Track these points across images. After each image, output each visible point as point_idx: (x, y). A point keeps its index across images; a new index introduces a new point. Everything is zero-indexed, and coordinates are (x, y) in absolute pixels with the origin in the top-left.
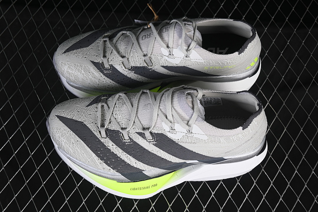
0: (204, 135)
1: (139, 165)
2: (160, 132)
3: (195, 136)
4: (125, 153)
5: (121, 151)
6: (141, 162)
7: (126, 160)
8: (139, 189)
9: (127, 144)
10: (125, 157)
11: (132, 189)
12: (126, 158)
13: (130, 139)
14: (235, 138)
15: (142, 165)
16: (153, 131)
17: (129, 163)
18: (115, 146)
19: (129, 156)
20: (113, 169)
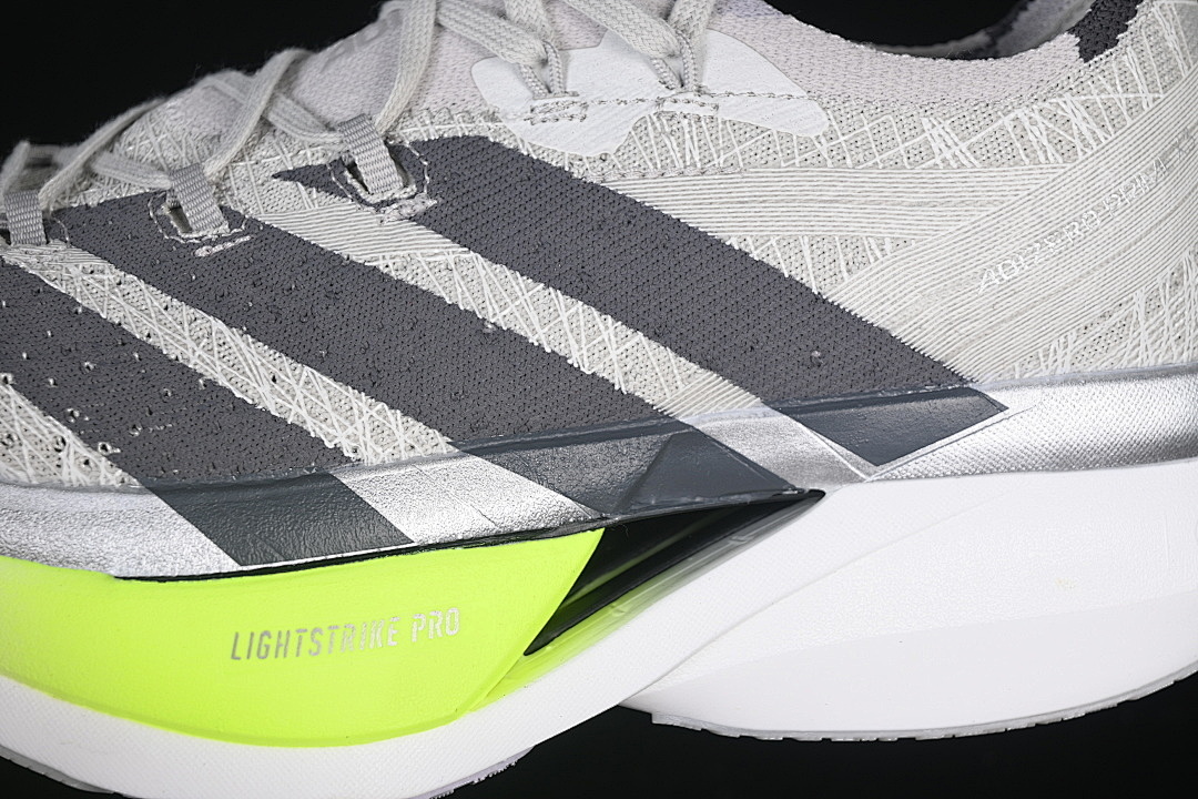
0: (801, 101)
1: (299, 390)
2: (459, 128)
3: (730, 111)
4: (187, 312)
5: (155, 299)
6: (320, 365)
7: (196, 359)
8: (307, 644)
9: (202, 252)
10: (186, 334)
11: (242, 651)
12: (191, 344)
13: (233, 217)
14: (1034, 123)
15: (323, 394)
16: (410, 133)
17: (223, 382)
18: (111, 274)
19: (219, 325)
20: (90, 441)
